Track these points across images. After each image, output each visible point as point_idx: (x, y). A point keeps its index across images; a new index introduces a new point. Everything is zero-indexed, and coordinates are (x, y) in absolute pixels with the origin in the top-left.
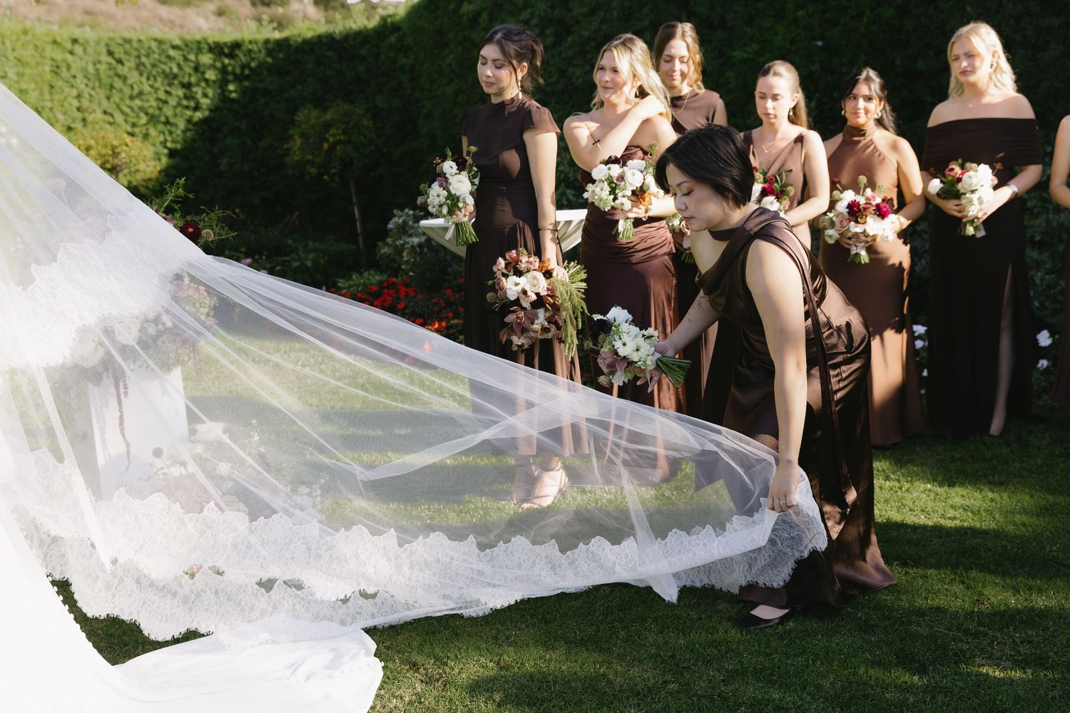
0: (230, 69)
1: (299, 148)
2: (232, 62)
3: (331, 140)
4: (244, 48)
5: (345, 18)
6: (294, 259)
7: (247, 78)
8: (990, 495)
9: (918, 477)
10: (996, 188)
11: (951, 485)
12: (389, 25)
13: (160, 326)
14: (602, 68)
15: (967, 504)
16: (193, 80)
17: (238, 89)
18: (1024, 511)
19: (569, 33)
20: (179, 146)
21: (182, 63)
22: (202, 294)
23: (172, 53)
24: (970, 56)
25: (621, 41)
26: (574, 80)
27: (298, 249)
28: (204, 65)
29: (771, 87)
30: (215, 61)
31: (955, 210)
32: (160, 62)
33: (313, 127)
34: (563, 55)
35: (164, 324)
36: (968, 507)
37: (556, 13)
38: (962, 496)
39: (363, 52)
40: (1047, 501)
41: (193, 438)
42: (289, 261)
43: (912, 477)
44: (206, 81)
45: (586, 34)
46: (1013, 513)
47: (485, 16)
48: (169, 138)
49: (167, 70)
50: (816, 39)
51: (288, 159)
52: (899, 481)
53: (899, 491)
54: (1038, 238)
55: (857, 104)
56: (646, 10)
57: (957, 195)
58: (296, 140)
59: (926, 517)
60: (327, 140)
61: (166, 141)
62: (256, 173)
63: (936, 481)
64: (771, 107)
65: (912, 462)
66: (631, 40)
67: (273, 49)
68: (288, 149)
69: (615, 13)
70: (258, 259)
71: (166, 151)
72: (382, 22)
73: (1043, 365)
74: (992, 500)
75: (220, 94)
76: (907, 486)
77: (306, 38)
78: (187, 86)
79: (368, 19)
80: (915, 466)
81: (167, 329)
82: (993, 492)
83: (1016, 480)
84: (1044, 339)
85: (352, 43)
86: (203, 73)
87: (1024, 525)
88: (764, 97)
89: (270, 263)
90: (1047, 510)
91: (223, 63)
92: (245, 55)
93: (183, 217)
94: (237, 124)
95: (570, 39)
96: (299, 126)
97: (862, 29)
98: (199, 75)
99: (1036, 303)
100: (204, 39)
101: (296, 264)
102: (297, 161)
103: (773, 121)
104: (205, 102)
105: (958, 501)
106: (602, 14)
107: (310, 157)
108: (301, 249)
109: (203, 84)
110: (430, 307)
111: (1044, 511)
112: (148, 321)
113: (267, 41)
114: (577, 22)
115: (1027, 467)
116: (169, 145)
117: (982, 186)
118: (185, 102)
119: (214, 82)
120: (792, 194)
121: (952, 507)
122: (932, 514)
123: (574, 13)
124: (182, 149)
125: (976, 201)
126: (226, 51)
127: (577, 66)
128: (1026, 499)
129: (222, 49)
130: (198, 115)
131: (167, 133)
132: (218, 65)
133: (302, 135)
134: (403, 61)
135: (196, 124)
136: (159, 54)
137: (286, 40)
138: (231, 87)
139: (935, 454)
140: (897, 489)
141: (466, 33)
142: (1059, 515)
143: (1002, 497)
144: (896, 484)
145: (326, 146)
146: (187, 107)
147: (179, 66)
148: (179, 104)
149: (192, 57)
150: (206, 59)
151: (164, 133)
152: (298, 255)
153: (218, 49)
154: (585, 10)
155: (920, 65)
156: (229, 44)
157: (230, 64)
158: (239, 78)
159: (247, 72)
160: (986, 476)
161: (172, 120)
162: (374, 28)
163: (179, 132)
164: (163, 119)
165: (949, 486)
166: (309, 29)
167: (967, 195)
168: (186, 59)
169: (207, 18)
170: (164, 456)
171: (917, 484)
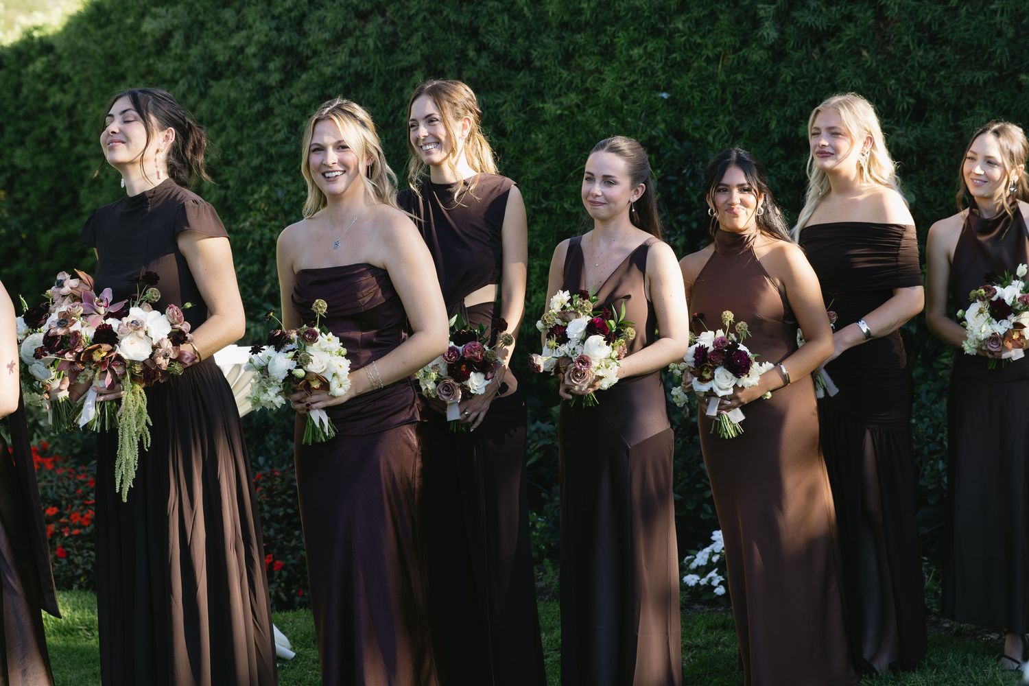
12: (36, 41)
19: (303, 67)
24: (834, 133)
34: (294, 101)
37: (283, 39)
45: (328, 71)
47: (178, 38)
50: (659, 90)
55: (731, 197)
56: (415, 39)
64: (600, 194)
69: (371, 42)
72: (25, 37)
88: (592, 179)
95: (304, 76)
106: (351, 41)
110: (72, 489)
114: (316, 53)
120: (632, 337)
123: (310, 39)
134: (56, 97)
141: (151, 61)
154: (327, 36)
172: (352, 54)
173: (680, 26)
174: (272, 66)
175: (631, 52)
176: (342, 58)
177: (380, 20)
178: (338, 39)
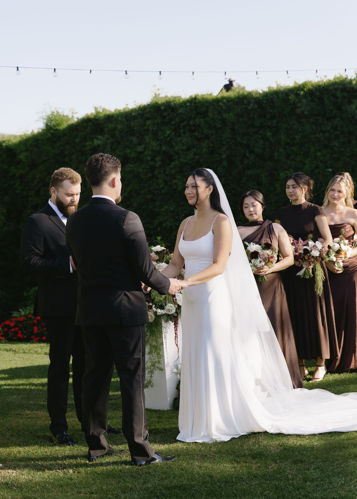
50: (328, 168)
172: (195, 154)
173: (336, 144)
174: (157, 159)
175: (317, 154)
176: (191, 155)
177: (207, 141)
178: (189, 149)
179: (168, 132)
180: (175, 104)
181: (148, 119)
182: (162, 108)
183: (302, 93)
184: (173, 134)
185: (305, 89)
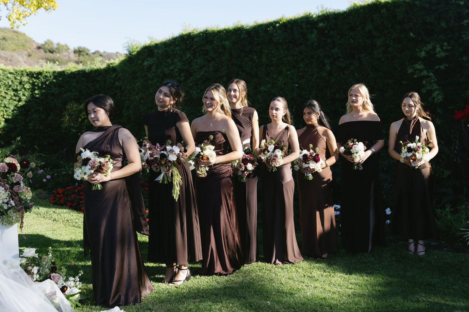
0: (36, 83)
1: (67, 120)
2: (37, 81)
3: (83, 117)
4: (43, 75)
5: (91, 64)
6: (63, 170)
7: (44, 88)
8: (366, 278)
9: (337, 271)
10: (365, 151)
11: (351, 274)
12: (111, 67)
13: (9, 205)
14: (207, 98)
15: (357, 282)
16: (19, 88)
17: (39, 93)
18: (380, 285)
19: (191, 76)
20: (10, 117)
21: (13, 80)
22: (29, 191)
23: (9, 75)
24: (357, 96)
25: (214, 86)
26: (193, 96)
27: (65, 166)
28: (24, 81)
29: (275, 105)
30: (29, 80)
31: (350, 159)
32: (4, 79)
33: (74, 111)
35: (11, 204)
36: (357, 283)
37: (185, 67)
38: (355, 279)
39: (99, 79)
40: (389, 281)
41: (21, 256)
42: (60, 171)
43: (335, 270)
44: (25, 89)
46: (375, 286)
47: (154, 66)
48: (6, 114)
49: (7, 83)
50: (295, 84)
51: (62, 125)
52: (329, 272)
53: (330, 277)
54: (385, 169)
56: (224, 68)
57: (351, 154)
58: (66, 117)
59: (340, 288)
60: (81, 117)
61: (4, 115)
62: (46, 130)
63: (345, 273)
64: (275, 113)
65: (335, 264)
66: (219, 86)
67: (57, 76)
68: (63, 121)
69: (211, 69)
70: (46, 170)
71: (4, 119)
72: (108, 66)
73: (388, 222)
74: (367, 280)
75: (30, 94)
76: (333, 274)
77: (72, 71)
78: (16, 90)
79: (101, 65)
80: (336, 266)
81: (12, 206)
82: (367, 277)
83: (377, 272)
84: (388, 211)
85: (93, 75)
86: (24, 85)
87: (379, 291)
88: (272, 109)
89: (52, 172)
90: (389, 284)
91: (33, 81)
92: (43, 78)
93: (21, 156)
94: (38, 108)
95: (191, 78)
96: (68, 111)
97: (314, 80)
98: (22, 86)
99: (385, 196)
100: (25, 70)
101: (64, 173)
102: (66, 126)
103: (275, 119)
104: (24, 98)
105: (353, 281)
106: (205, 69)
107: (72, 124)
108: (67, 166)
109: (23, 90)
111: (388, 284)
112: (4, 203)
113: (54, 72)
114: (195, 72)
115: (381, 266)
116: (5, 117)
117: (360, 150)
118: (14, 98)
119: (28, 89)
121: (351, 283)
122: (343, 287)
123: (193, 68)
124: (11, 119)
125: (358, 157)
126: (35, 76)
127: (194, 90)
128: (380, 280)
129: (33, 74)
130: (21, 104)
131: (5, 111)
132: (31, 81)
133: (69, 115)
135: (18, 108)
136: (3, 76)
137: (63, 72)
138: (37, 92)
139: (344, 260)
140: (328, 276)
141: (146, 73)
142: (394, 287)
143: (371, 279)
144: (328, 273)
145: (80, 120)
146: (15, 100)
147: (12, 81)
148: (11, 98)
149: (19, 78)
150: (25, 79)
151: (3, 111)
152: (65, 168)
153: (31, 75)
154: (198, 67)
155: (337, 96)
156: (36, 73)
157: (36, 82)
158: (40, 88)
159: (44, 86)
160: (365, 270)
161: (7, 106)
162: (104, 68)
163: (11, 111)
164: (3, 105)
165: (350, 274)
166: (74, 68)
167: (355, 154)
168: (16, 79)
169: (23, 57)
170: (8, 264)
171: (337, 273)
172: (205, 72)
173: (302, 65)
174: (182, 75)
175: (287, 73)
176: (202, 73)
177: (214, 62)
178: (201, 68)
179: (188, 55)
180: (193, 34)
181: (177, 45)
182: (185, 37)
183: (278, 25)
184: (192, 56)
185: (281, 23)
